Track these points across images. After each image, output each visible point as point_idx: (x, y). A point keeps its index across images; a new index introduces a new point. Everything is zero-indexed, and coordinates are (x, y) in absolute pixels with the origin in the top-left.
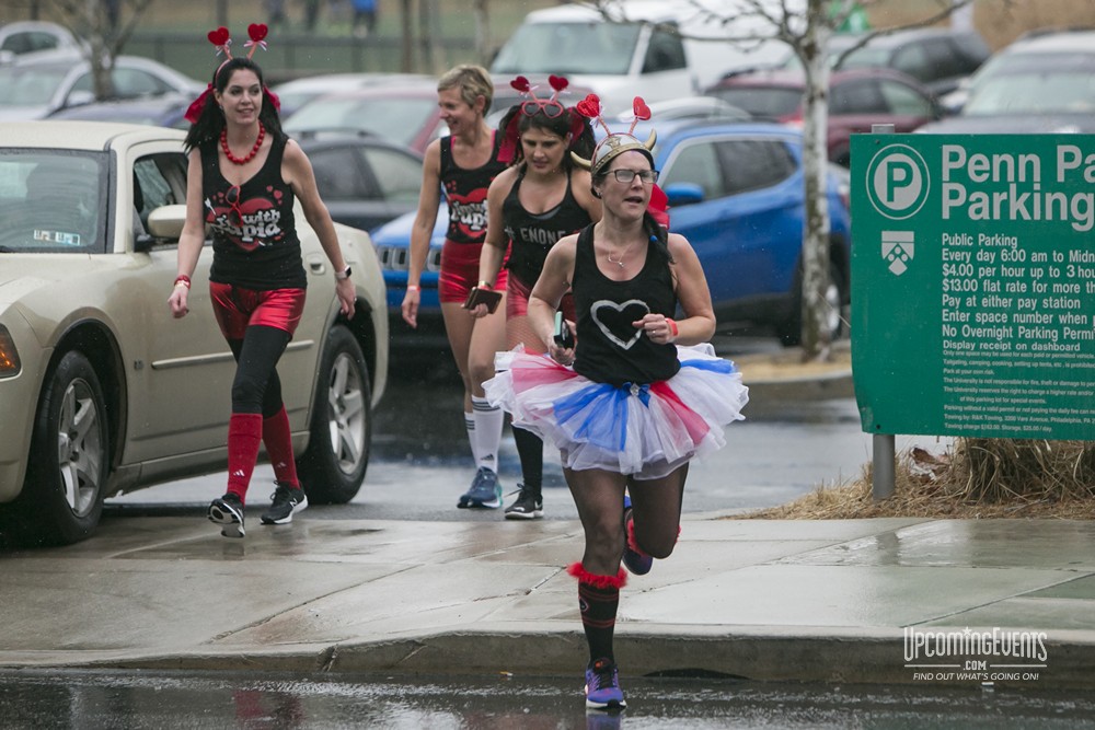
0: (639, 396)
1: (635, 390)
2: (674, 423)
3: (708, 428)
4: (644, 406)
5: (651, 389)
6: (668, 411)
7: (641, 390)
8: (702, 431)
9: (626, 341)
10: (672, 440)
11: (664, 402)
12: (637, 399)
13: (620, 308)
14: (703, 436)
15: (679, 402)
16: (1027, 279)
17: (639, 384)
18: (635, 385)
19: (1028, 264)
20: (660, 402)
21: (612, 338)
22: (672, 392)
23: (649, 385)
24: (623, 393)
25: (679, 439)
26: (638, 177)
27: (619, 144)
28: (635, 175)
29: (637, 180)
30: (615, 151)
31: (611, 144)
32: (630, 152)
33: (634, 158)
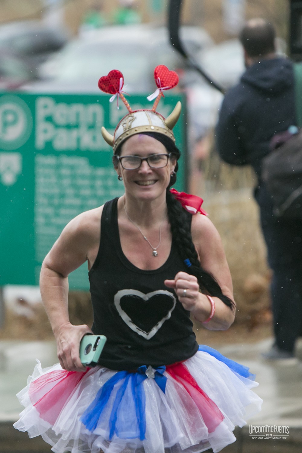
0: (155, 379)
1: (151, 373)
2: (189, 408)
3: (222, 418)
4: (160, 391)
5: (167, 370)
6: (184, 396)
7: (156, 374)
8: (216, 419)
9: (148, 330)
10: (186, 426)
11: (181, 386)
12: (153, 382)
13: (146, 297)
14: (217, 425)
15: (197, 387)
16: (92, 187)
17: (154, 367)
18: (150, 367)
19: (93, 178)
20: (176, 387)
21: (133, 327)
22: (189, 375)
23: (164, 367)
24: (139, 377)
25: (194, 426)
26: (145, 163)
27: (130, 126)
28: (142, 161)
29: (143, 167)
30: (125, 134)
31: (125, 125)
32: (138, 136)
33: (141, 142)
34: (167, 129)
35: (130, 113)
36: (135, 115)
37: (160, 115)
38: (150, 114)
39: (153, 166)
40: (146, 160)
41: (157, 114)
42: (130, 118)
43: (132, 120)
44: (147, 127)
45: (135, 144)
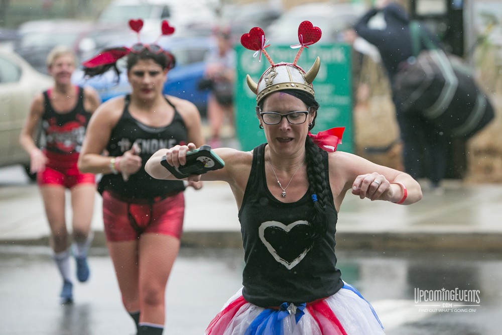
1: (293, 309)
9: (290, 261)
13: (287, 228)
18: (292, 304)
23: (305, 304)
26: (285, 120)
27: (272, 82)
28: (282, 117)
29: (283, 123)
30: (267, 90)
31: (267, 80)
32: (279, 93)
33: (281, 100)
34: (307, 84)
35: (273, 66)
36: (277, 69)
37: (300, 69)
38: (291, 68)
39: (291, 121)
40: (286, 116)
41: (297, 68)
42: (272, 73)
43: (274, 76)
44: (287, 84)
45: (276, 101)
